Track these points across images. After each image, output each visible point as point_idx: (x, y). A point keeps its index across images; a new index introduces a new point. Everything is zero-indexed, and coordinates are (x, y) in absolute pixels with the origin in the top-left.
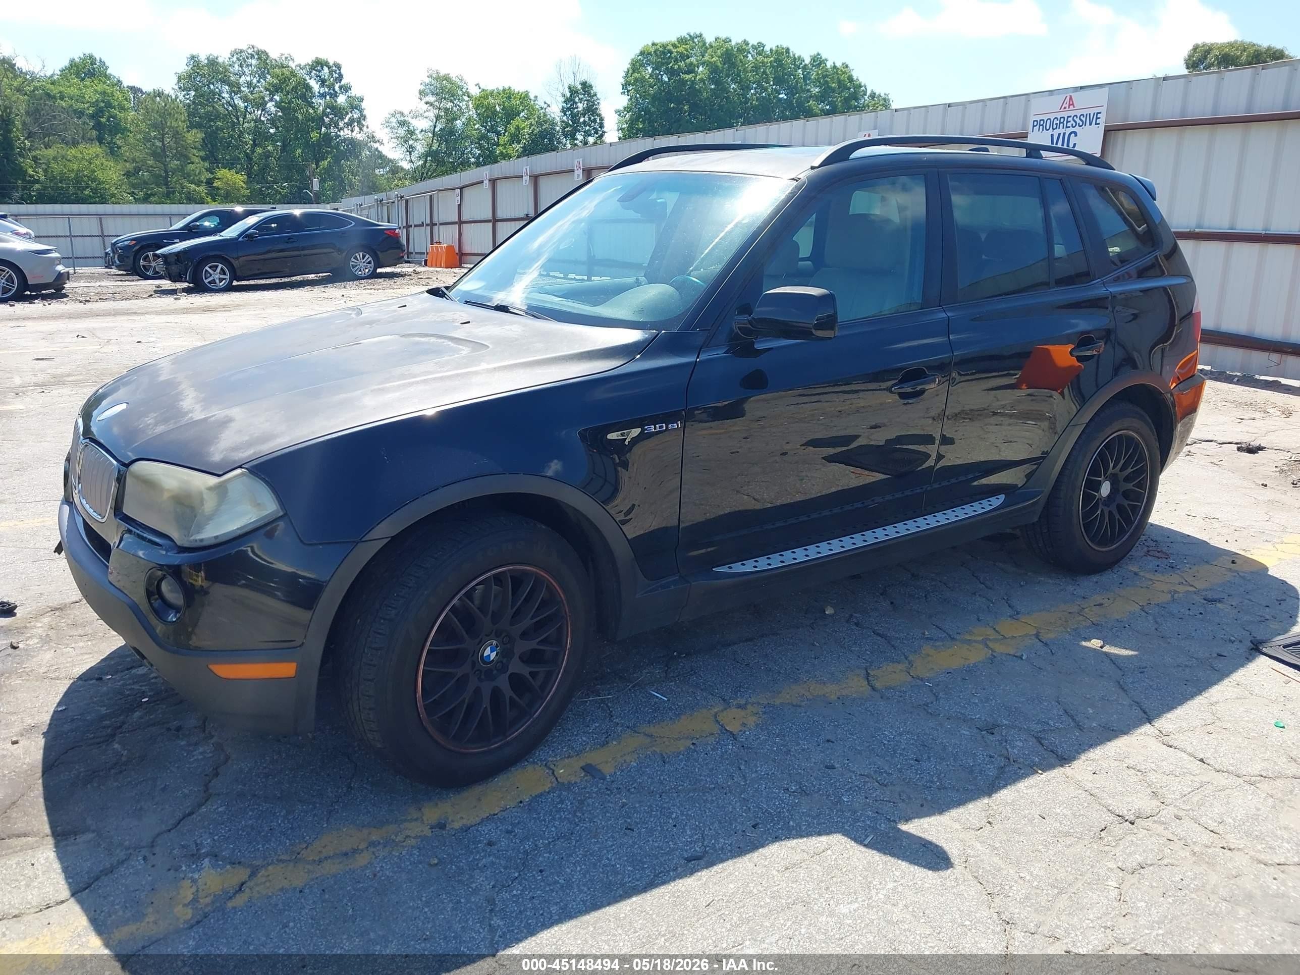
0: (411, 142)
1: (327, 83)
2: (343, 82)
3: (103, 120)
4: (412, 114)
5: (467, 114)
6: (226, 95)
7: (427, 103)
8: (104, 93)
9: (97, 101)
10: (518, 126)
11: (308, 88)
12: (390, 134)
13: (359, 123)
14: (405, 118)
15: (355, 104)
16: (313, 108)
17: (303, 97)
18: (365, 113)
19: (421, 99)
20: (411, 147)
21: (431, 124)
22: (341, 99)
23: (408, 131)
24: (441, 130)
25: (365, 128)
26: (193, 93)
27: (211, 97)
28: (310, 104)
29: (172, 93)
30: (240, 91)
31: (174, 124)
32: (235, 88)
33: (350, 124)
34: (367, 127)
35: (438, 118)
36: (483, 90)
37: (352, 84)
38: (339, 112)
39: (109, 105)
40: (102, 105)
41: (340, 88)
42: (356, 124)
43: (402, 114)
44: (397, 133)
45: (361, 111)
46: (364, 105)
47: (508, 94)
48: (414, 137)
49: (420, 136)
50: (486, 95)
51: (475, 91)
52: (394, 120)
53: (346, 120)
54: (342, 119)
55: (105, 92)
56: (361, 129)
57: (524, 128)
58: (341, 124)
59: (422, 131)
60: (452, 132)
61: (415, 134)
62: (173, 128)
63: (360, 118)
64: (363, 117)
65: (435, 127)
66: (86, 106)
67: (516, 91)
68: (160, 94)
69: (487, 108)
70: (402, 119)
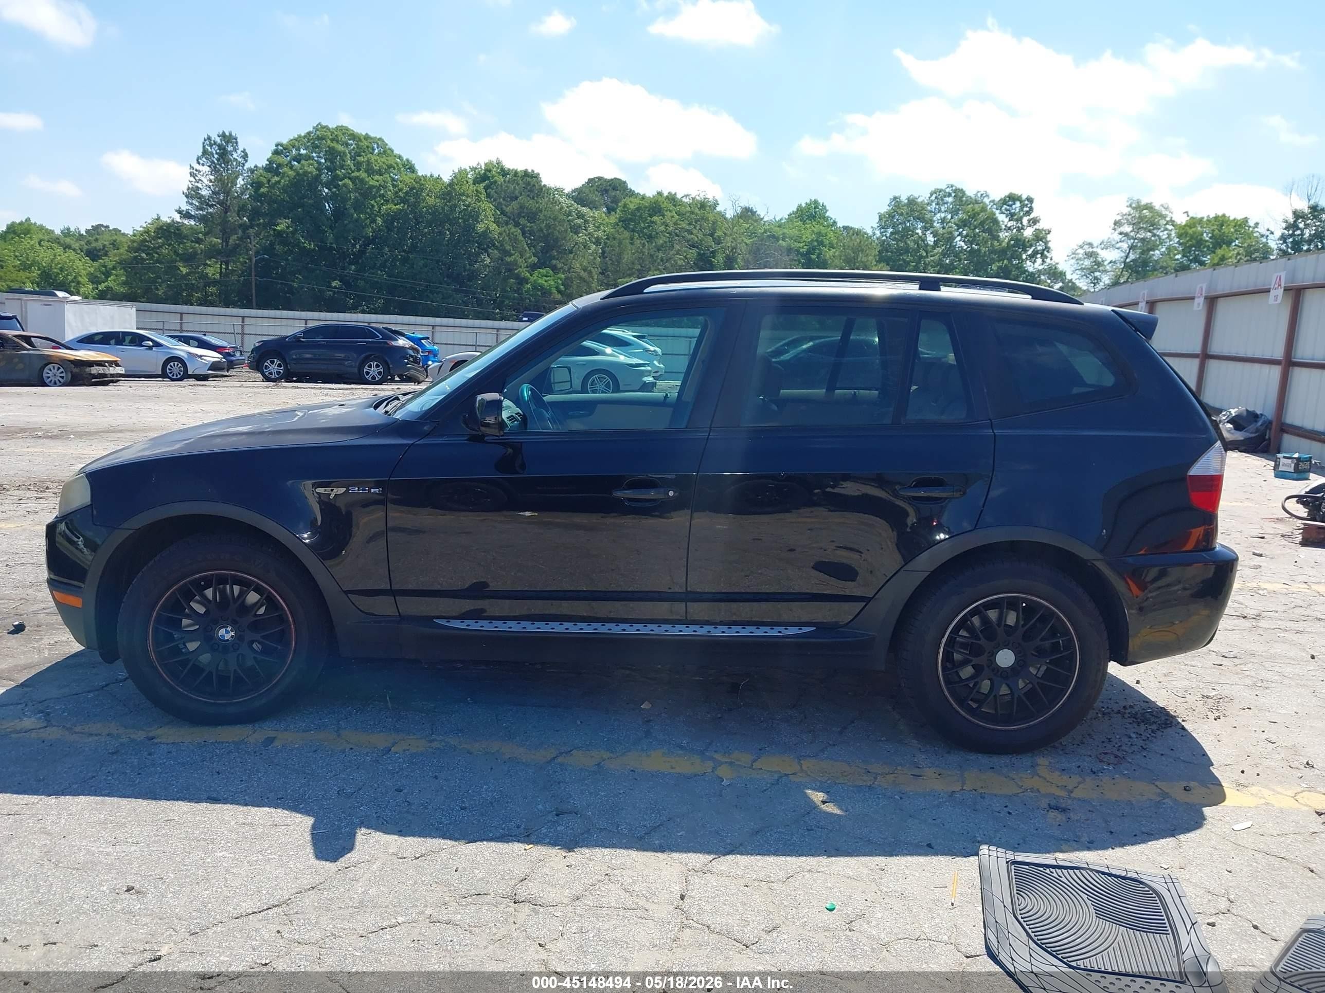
0: (1097, 274)
1: (1015, 217)
2: (1032, 216)
3: (813, 257)
4: (1103, 246)
5: (1168, 244)
6: (919, 231)
7: (1121, 234)
8: (819, 234)
9: (812, 240)
10: (1223, 256)
11: (996, 222)
12: (1075, 266)
13: (1042, 254)
14: (1094, 250)
15: (1041, 236)
16: (998, 241)
17: (989, 231)
18: (1050, 245)
19: (1114, 229)
20: (1096, 278)
21: (1123, 255)
22: (1028, 233)
23: (1095, 262)
24: (1133, 261)
25: (1048, 261)
26: (890, 230)
27: (907, 233)
28: (997, 238)
29: (870, 232)
30: (932, 226)
31: (864, 259)
32: (928, 225)
33: (1033, 256)
34: (1051, 259)
35: (1132, 248)
36: (1192, 218)
37: (1041, 217)
38: (1020, 244)
39: (821, 243)
40: (816, 244)
41: (1029, 221)
42: (1039, 256)
43: (1091, 245)
44: (1083, 264)
45: (1046, 243)
46: (1049, 237)
47: (1221, 221)
48: (1101, 269)
49: (1108, 268)
50: (1194, 222)
51: (1181, 220)
52: (1081, 251)
53: (1030, 252)
54: (1026, 251)
55: (820, 232)
56: (1043, 261)
57: (1231, 257)
58: (1024, 257)
59: (1111, 262)
60: (1145, 263)
61: (1103, 265)
62: (862, 262)
63: (1043, 250)
64: (1047, 249)
65: (1127, 257)
66: (801, 245)
67: (1231, 218)
68: (858, 233)
69: (1192, 238)
70: (1091, 250)
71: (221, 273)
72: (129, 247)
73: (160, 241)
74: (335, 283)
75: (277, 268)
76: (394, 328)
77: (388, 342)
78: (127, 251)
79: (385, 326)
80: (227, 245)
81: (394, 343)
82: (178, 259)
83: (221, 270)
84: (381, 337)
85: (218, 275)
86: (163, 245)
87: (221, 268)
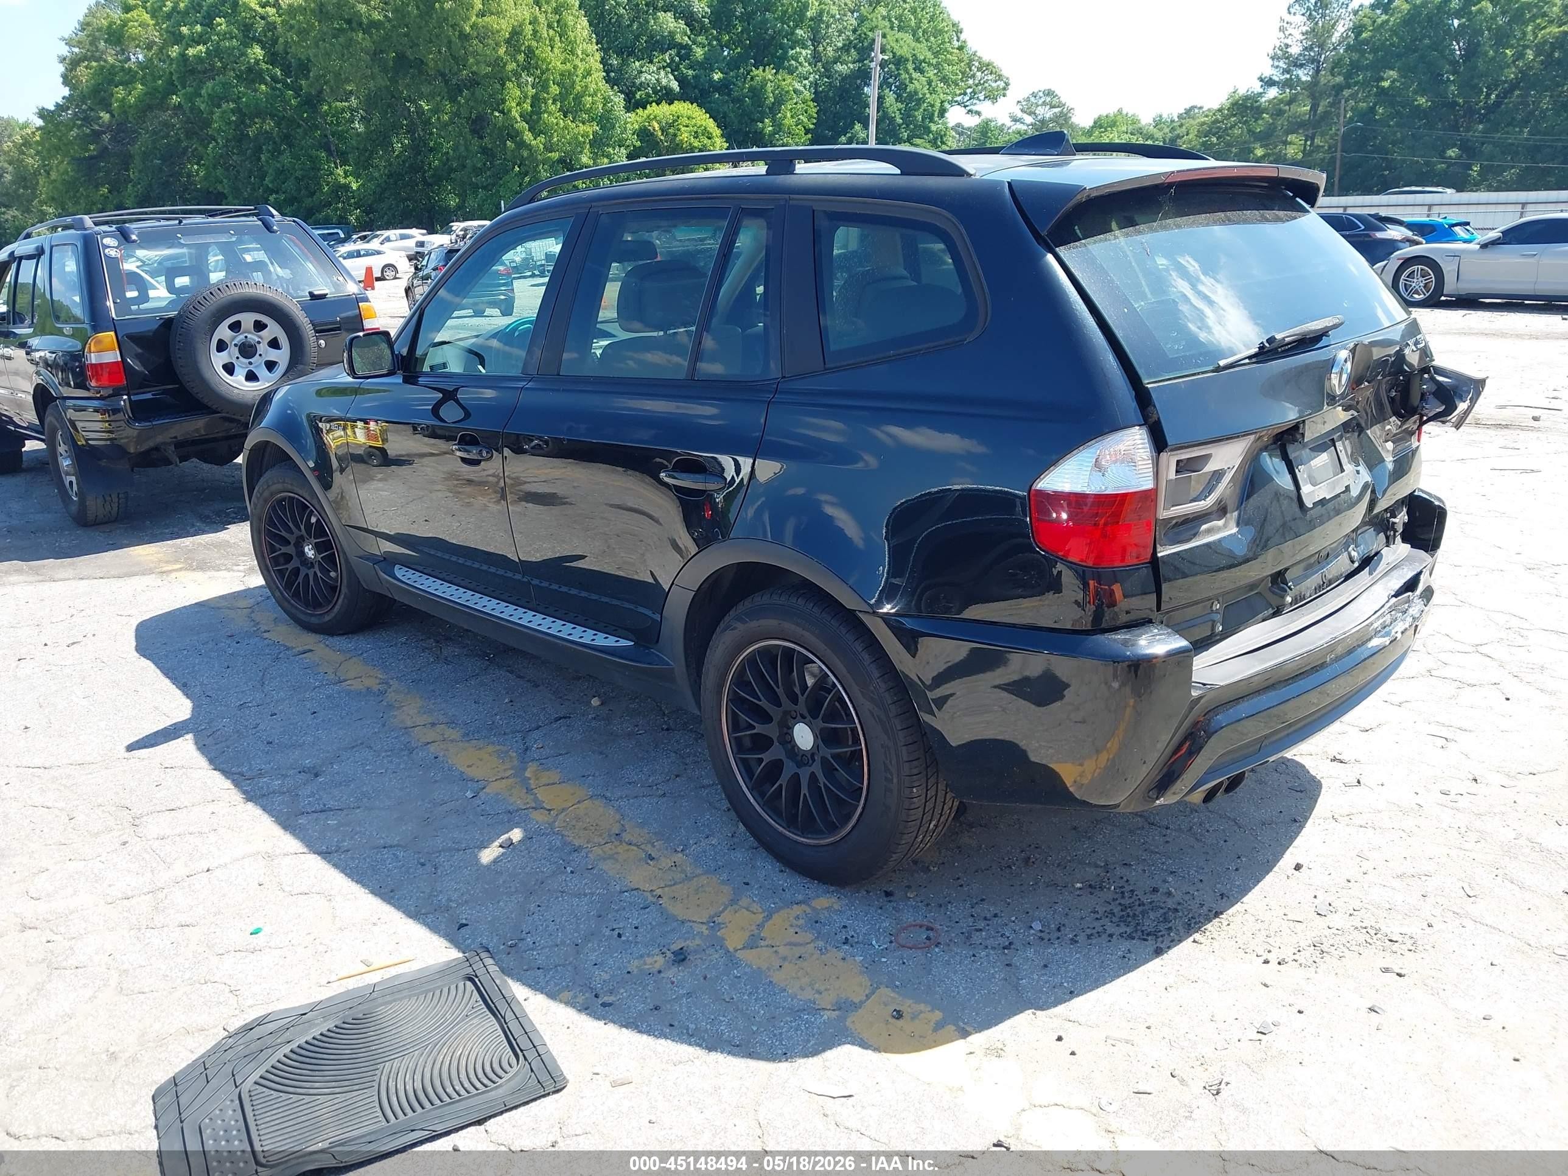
71: (1304, 152)
72: (1198, 131)
73: (1233, 119)
74: (1452, 153)
75: (1375, 138)
76: (1383, 213)
77: (1371, 233)
78: (1196, 136)
79: (1373, 211)
80: (1315, 115)
81: (1380, 235)
82: (1252, 139)
83: (1305, 147)
84: (1363, 227)
85: (1301, 155)
86: (1236, 124)
87: (1305, 145)
